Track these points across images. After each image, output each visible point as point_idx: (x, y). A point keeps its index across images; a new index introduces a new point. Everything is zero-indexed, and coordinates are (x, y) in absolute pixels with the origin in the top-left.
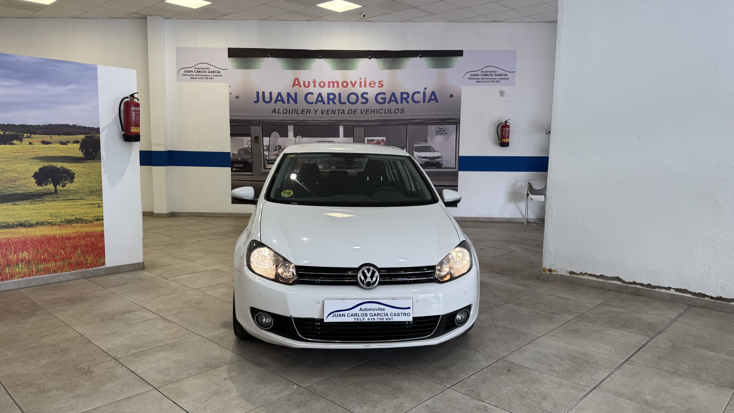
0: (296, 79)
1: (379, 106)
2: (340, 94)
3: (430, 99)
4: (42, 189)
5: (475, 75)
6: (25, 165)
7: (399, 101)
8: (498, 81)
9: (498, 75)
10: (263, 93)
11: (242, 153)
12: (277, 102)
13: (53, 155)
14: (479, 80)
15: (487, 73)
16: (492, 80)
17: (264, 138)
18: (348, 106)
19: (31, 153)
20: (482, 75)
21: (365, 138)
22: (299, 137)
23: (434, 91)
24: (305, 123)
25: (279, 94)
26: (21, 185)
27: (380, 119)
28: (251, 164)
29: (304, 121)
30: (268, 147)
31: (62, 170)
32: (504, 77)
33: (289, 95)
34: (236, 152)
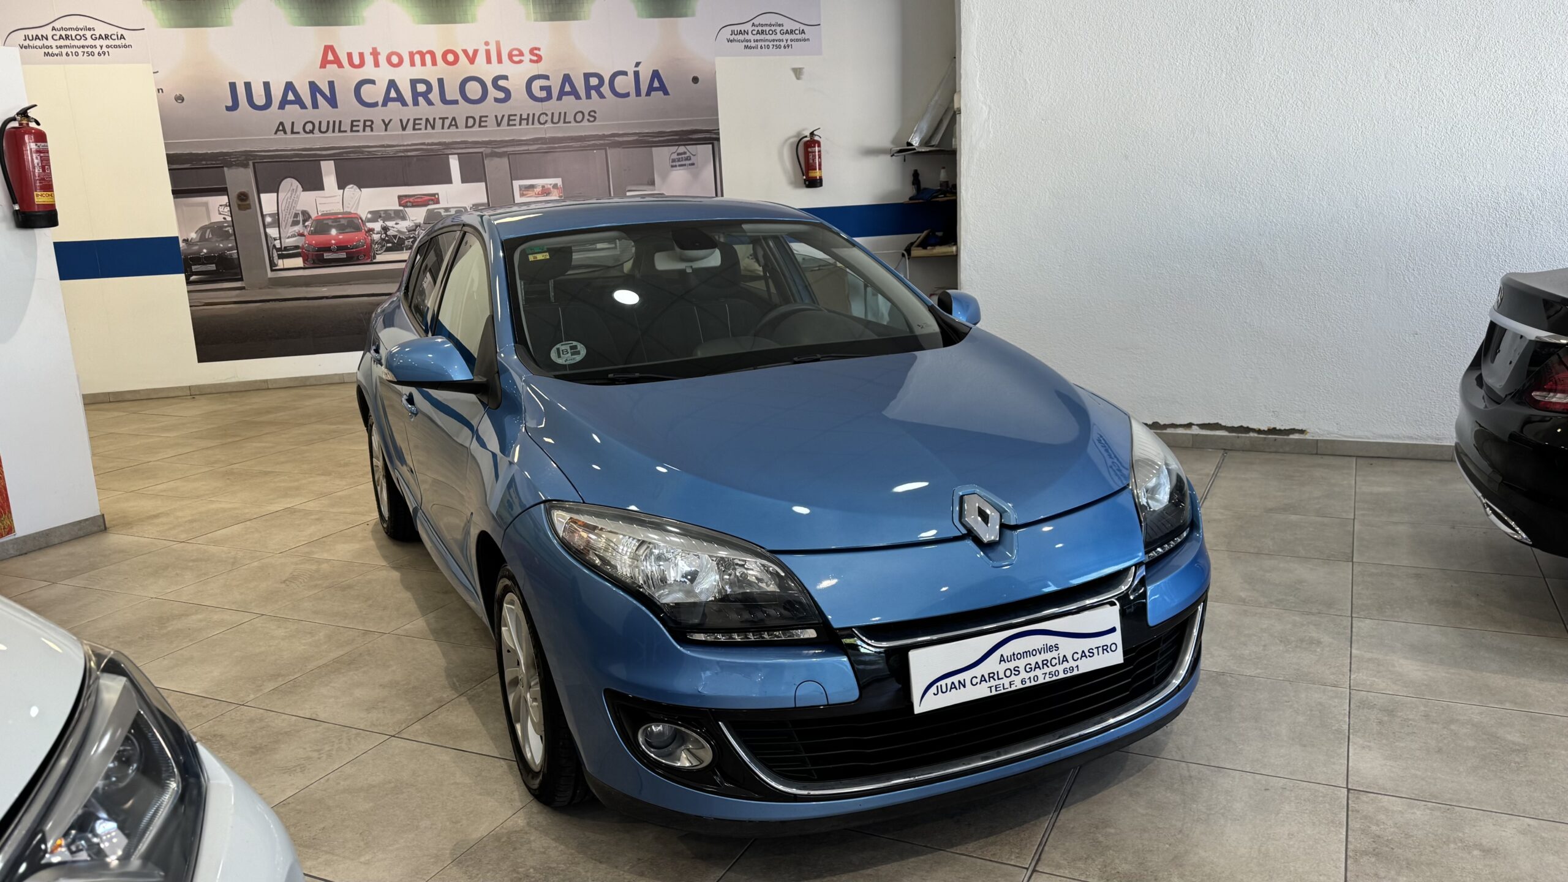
0: (329, 48)
1: (537, 108)
2: (441, 81)
3: (651, 89)
5: (741, 33)
7: (582, 92)
8: (788, 46)
9: (787, 32)
10: (248, 85)
11: (210, 236)
12: (287, 106)
14: (749, 44)
15: (764, 28)
16: (775, 43)
17: (263, 196)
18: (463, 110)
20: (754, 32)
21: (514, 182)
22: (352, 188)
23: (656, 69)
24: (362, 152)
25: (289, 86)
27: (544, 136)
28: (236, 262)
29: (358, 150)
30: (276, 217)
32: (799, 37)
33: (314, 87)
34: (193, 235)
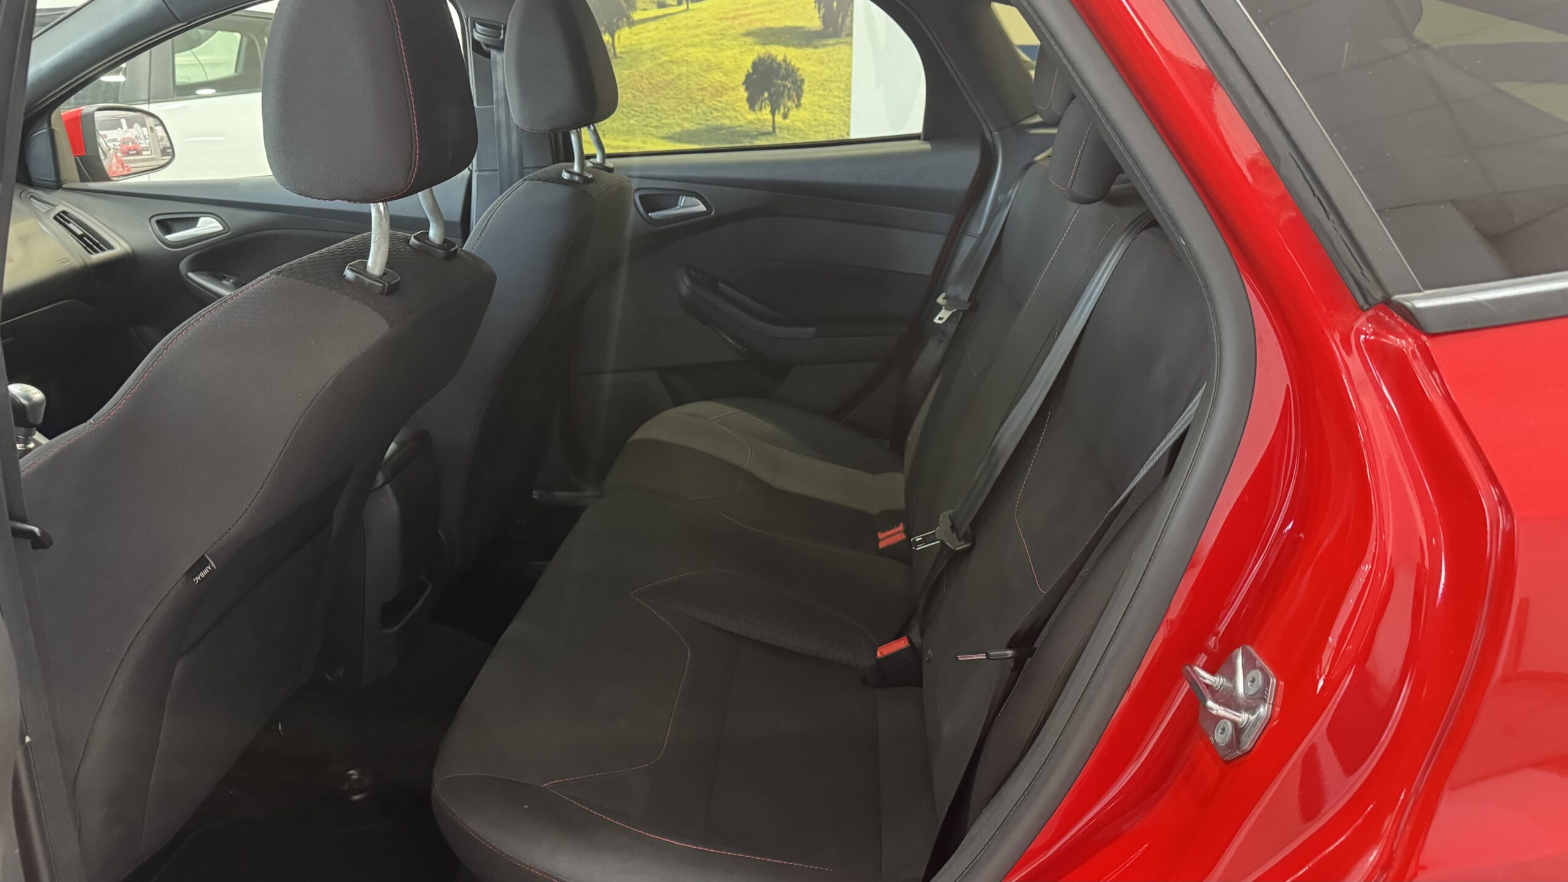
4: (755, 119)
6: (734, 51)
13: (772, 25)
19: (743, 20)
26: (727, 104)
31: (785, 69)
